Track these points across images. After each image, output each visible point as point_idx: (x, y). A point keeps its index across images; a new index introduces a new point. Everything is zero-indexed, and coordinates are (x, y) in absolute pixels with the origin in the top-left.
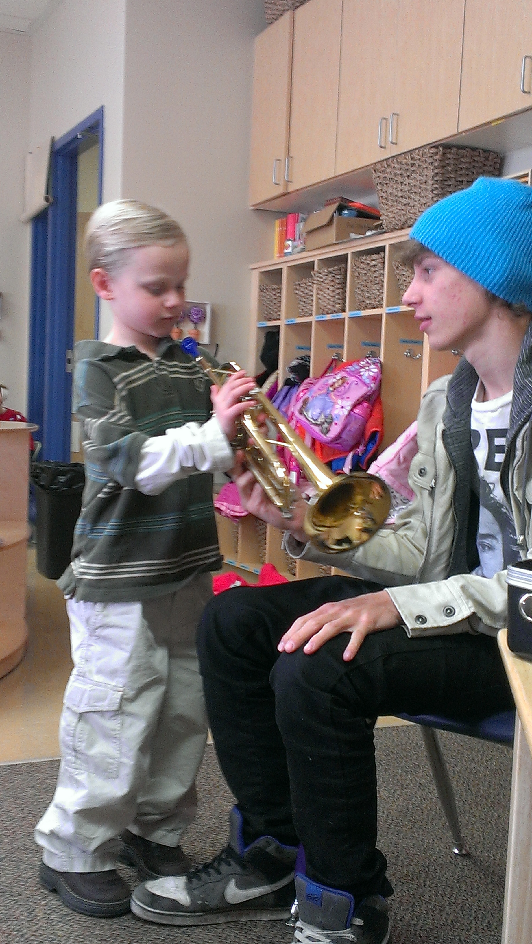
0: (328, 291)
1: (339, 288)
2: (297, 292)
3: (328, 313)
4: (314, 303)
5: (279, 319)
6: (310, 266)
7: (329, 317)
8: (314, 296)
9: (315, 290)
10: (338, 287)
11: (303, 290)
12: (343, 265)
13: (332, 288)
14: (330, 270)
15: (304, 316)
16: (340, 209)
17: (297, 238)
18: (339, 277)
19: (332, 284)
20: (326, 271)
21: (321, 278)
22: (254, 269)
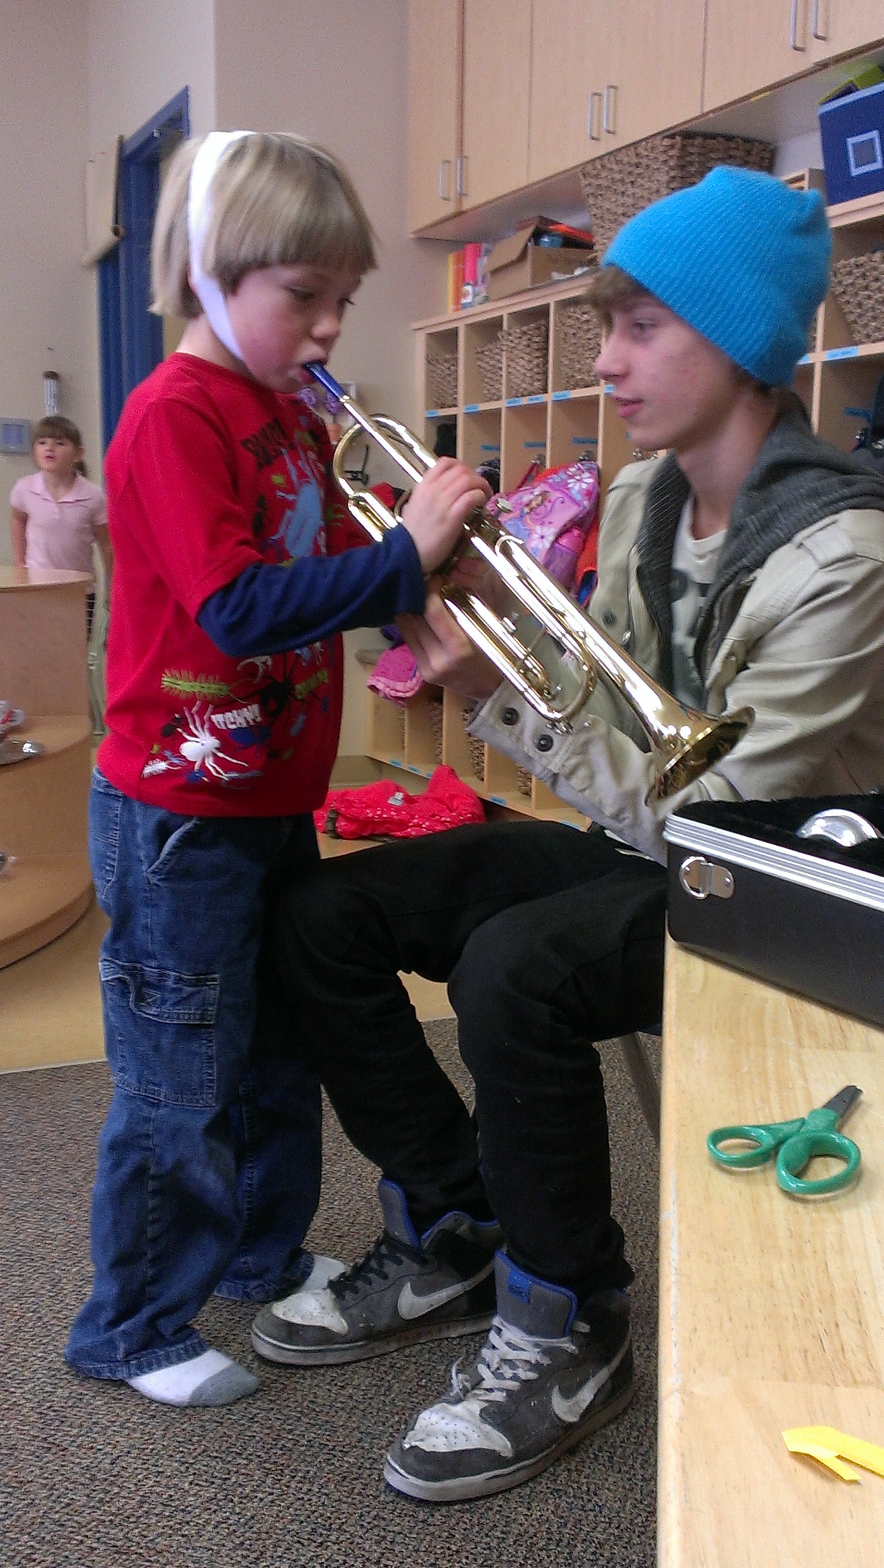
0: (522, 362)
1: (538, 357)
2: (480, 363)
3: (523, 396)
4: (504, 381)
5: (455, 406)
6: (496, 324)
7: (525, 401)
8: (504, 369)
9: (504, 360)
10: (537, 355)
11: (488, 360)
12: (543, 322)
13: (527, 358)
14: (525, 329)
15: (491, 399)
16: (537, 236)
17: (480, 279)
18: (537, 339)
19: (528, 350)
20: (518, 331)
21: (512, 342)
22: (419, 329)
